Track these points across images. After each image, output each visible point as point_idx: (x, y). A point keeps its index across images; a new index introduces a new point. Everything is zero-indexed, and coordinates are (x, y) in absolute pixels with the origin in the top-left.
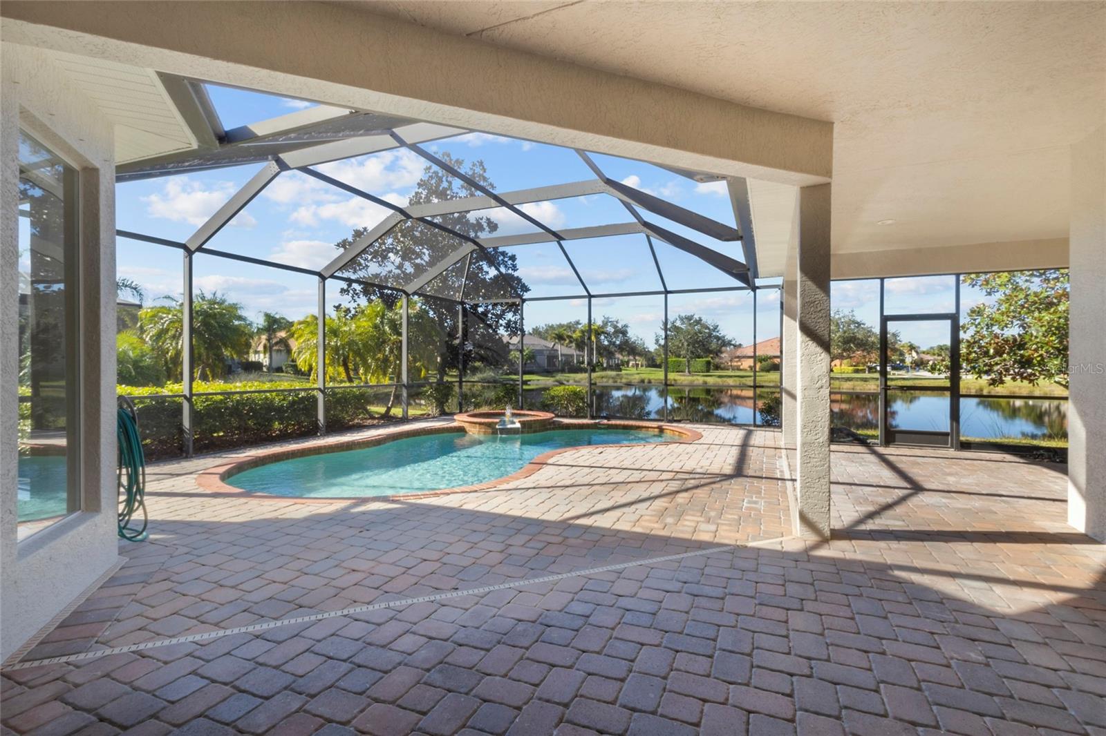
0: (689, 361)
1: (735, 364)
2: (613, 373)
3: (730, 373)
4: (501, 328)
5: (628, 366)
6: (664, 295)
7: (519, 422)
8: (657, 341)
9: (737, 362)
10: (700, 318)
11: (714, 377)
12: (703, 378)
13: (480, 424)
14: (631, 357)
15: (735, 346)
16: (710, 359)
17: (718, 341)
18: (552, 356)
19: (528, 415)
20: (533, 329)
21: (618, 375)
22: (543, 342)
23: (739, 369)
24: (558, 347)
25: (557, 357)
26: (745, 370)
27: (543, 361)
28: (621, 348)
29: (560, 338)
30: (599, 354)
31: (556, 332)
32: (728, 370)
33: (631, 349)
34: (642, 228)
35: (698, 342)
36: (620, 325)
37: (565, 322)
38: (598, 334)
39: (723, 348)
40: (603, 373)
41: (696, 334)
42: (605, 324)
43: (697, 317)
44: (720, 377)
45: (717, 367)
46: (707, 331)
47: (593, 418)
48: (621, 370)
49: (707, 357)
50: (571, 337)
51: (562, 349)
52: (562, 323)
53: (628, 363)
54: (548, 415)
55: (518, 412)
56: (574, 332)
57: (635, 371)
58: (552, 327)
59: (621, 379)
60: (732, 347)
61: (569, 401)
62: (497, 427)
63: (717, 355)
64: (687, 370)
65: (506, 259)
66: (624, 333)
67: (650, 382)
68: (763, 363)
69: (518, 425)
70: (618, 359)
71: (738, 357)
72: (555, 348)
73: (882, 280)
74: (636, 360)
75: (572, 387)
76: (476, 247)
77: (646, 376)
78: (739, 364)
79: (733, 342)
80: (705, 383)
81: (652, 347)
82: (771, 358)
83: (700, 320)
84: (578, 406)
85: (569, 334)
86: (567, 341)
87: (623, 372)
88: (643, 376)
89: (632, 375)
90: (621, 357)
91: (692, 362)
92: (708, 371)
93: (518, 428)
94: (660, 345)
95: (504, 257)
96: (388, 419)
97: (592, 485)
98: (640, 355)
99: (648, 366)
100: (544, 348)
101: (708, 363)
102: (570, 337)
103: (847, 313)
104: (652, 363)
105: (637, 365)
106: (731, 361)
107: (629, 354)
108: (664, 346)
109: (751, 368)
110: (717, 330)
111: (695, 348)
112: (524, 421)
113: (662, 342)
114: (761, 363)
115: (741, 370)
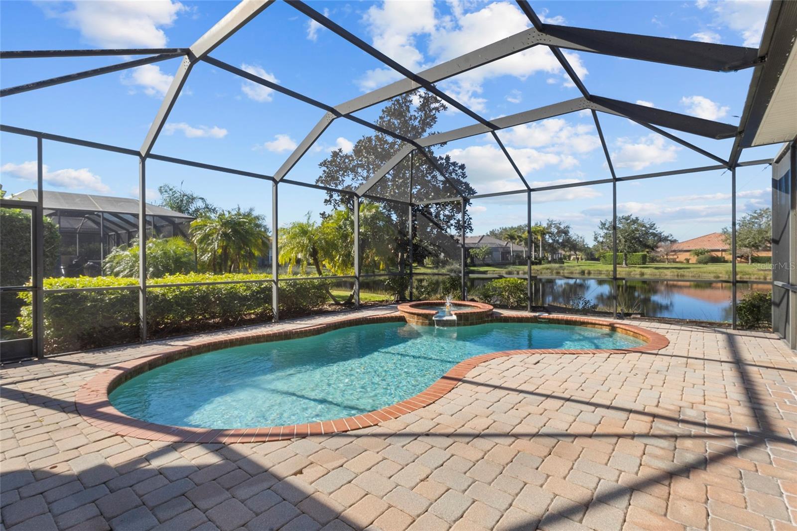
0: (626, 255)
1: (671, 257)
2: (557, 265)
3: (666, 265)
4: (452, 227)
5: (570, 260)
6: (612, 184)
7: (455, 314)
8: (596, 238)
9: (673, 255)
10: (637, 218)
11: (650, 269)
12: (640, 269)
13: (418, 315)
14: (572, 253)
15: (671, 241)
16: (646, 253)
17: (654, 237)
18: (506, 252)
19: (469, 306)
20: (490, 232)
21: (561, 267)
22: (498, 242)
23: (674, 261)
24: (510, 245)
25: (509, 253)
26: (682, 262)
27: (498, 256)
28: (563, 245)
29: (512, 238)
30: (544, 249)
31: (509, 233)
32: (664, 262)
33: (573, 246)
34: (587, 102)
35: (634, 238)
36: (562, 227)
37: (515, 225)
38: (543, 233)
39: (660, 244)
40: (548, 266)
41: (633, 231)
42: (550, 226)
43: (633, 217)
44: (657, 268)
45: (653, 260)
46: (644, 229)
47: (534, 309)
48: (563, 263)
49: (642, 251)
50: (521, 237)
51: (513, 247)
52: (514, 227)
53: (569, 256)
54: (487, 307)
55: (460, 302)
56: (523, 233)
57: (575, 264)
58: (505, 229)
59: (563, 270)
60: (669, 242)
61: (511, 293)
62: (433, 318)
63: (653, 249)
64: (624, 263)
65: (457, 169)
66: (566, 232)
67: (589, 273)
68: (701, 256)
69: (454, 317)
70: (561, 254)
71: (674, 251)
72: (508, 246)
74: (576, 255)
75: (513, 279)
76: (415, 148)
77: (586, 268)
78: (675, 257)
79: (669, 238)
80: (642, 274)
81: (591, 243)
82: (708, 251)
84: (519, 297)
85: (520, 234)
86: (518, 240)
87: (565, 264)
88: (583, 268)
89: (574, 266)
90: (563, 253)
91: (628, 256)
92: (644, 263)
93: (454, 321)
94: (598, 242)
95: (455, 167)
96: (350, 305)
97: (517, 436)
98: (580, 250)
99: (587, 259)
100: (499, 246)
101: (644, 257)
102: (519, 237)
104: (591, 256)
105: (578, 259)
106: (667, 254)
107: (570, 250)
108: (602, 242)
109: (688, 260)
110: (653, 228)
111: (632, 243)
112: (460, 313)
113: (601, 239)
114: (698, 256)
115: (677, 262)
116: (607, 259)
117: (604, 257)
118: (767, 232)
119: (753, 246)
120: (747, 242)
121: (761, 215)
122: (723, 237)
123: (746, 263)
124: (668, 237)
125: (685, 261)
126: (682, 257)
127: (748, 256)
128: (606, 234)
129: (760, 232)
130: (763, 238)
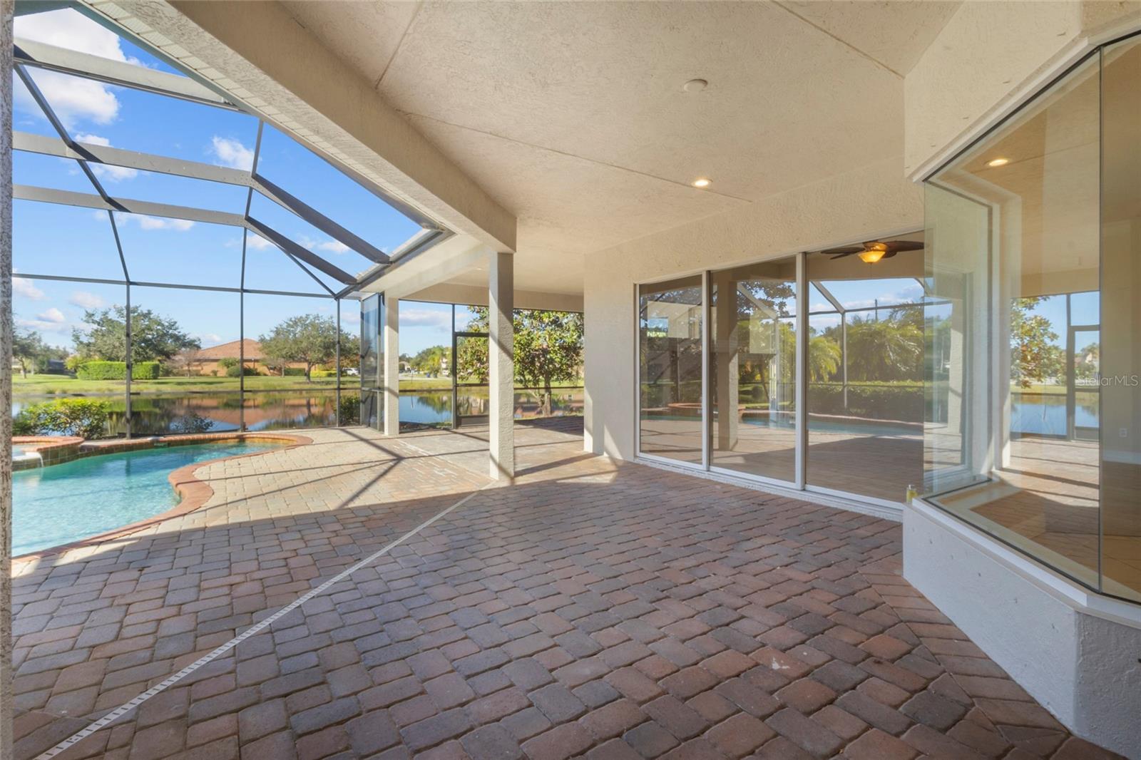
1: (195, 368)
3: (186, 379)
9: (197, 366)
10: (148, 311)
11: (168, 385)
12: (153, 386)
15: (197, 347)
16: (157, 362)
17: (175, 340)
23: (198, 374)
26: (208, 375)
32: (183, 375)
33: (20, 348)
34: (242, 221)
35: (145, 341)
39: (181, 350)
41: (144, 330)
44: (179, 384)
45: (168, 373)
46: (159, 327)
49: (154, 360)
60: (193, 348)
63: (169, 357)
68: (231, 367)
71: (199, 360)
73: (454, 305)
78: (199, 368)
79: (195, 343)
80: (158, 392)
82: (239, 362)
83: (149, 313)
91: (135, 367)
92: (155, 378)
98: (34, 356)
101: (156, 368)
103: (327, 319)
106: (188, 365)
108: (89, 345)
109: (215, 373)
110: (173, 328)
111: (142, 347)
112: (45, 449)
113: (85, 340)
114: (228, 367)
115: (201, 375)
116: (91, 370)
117: (85, 368)
118: (301, 342)
119: (290, 357)
120: (284, 353)
121: (295, 323)
122: (260, 345)
123: (279, 375)
124: (194, 341)
125: (211, 374)
126: (208, 368)
127: (281, 369)
128: (97, 331)
129: (296, 341)
130: (298, 348)
